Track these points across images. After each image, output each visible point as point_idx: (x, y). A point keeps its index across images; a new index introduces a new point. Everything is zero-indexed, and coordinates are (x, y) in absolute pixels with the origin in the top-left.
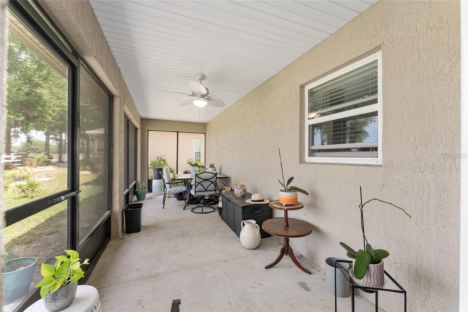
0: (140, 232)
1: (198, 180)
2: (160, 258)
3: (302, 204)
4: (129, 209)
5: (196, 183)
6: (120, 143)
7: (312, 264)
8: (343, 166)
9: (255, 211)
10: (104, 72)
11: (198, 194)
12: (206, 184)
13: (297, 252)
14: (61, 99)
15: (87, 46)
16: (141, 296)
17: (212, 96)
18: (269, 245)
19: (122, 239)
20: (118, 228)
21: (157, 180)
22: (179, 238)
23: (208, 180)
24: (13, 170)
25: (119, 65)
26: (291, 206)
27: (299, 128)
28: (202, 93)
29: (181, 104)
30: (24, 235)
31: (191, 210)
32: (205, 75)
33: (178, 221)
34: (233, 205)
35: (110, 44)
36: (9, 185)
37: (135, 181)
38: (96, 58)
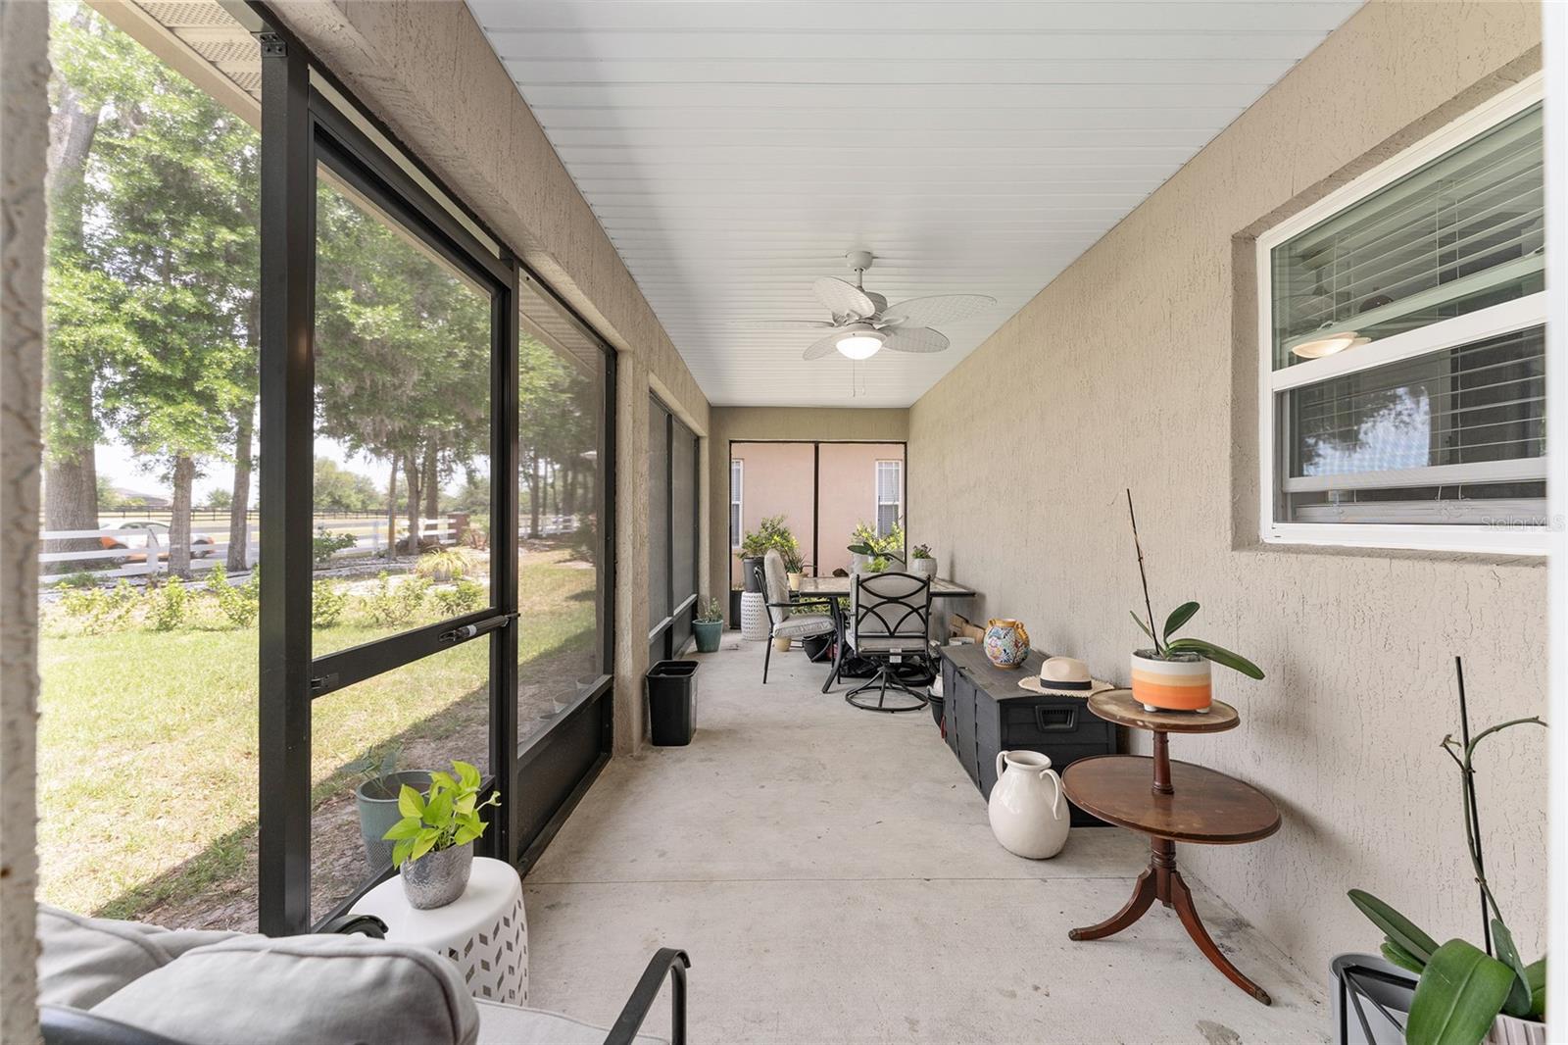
0: (687, 744)
1: (866, 600)
2: (727, 833)
3: (1232, 712)
4: (662, 675)
5: (860, 609)
6: (634, 483)
7: (1286, 966)
8: (1427, 564)
9: (1052, 723)
10: (580, 292)
11: (867, 645)
12: (893, 614)
13: (1225, 905)
14: (533, 369)
15: (528, 231)
16: (657, 929)
17: (896, 320)
18: (1103, 856)
19: (640, 759)
20: (629, 726)
21: (753, 594)
22: (791, 780)
23: (901, 600)
24: (435, 557)
25: (628, 262)
26: (1179, 717)
27: (1232, 408)
28: (859, 312)
29: (804, 355)
30: (437, 715)
31: (847, 695)
32: (875, 253)
33: (801, 727)
34: (972, 691)
35: (597, 211)
36: (425, 591)
37: (695, 595)
38: (555, 257)
